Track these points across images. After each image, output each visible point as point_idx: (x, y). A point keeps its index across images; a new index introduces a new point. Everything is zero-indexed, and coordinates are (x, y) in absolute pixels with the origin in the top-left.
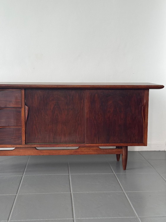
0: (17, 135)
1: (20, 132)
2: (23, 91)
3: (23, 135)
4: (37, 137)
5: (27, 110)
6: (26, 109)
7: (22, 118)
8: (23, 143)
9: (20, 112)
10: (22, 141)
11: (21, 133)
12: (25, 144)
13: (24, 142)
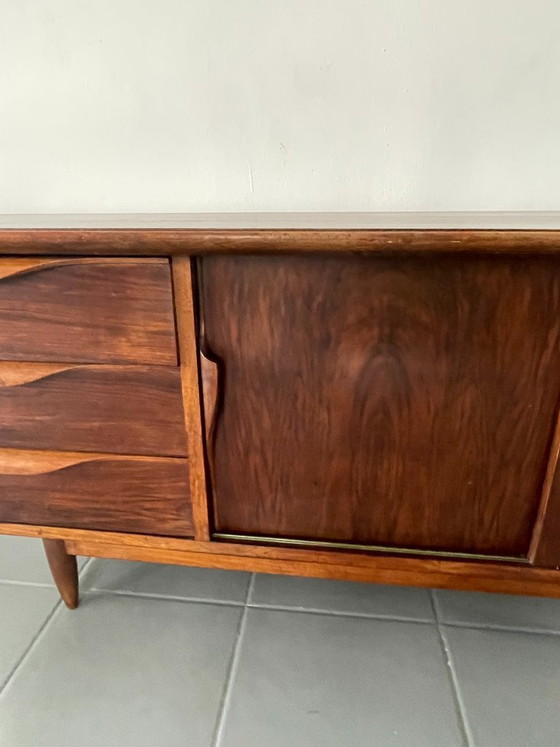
0: (170, 496)
1: (182, 484)
2: (183, 270)
3: (195, 500)
4: (268, 505)
5: (212, 382)
6: (204, 376)
7: (187, 419)
8: (198, 535)
9: (175, 386)
10: (192, 522)
11: (187, 490)
12: (207, 537)
13: (206, 530)
